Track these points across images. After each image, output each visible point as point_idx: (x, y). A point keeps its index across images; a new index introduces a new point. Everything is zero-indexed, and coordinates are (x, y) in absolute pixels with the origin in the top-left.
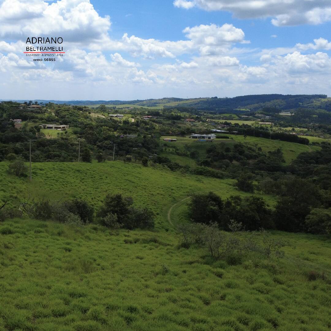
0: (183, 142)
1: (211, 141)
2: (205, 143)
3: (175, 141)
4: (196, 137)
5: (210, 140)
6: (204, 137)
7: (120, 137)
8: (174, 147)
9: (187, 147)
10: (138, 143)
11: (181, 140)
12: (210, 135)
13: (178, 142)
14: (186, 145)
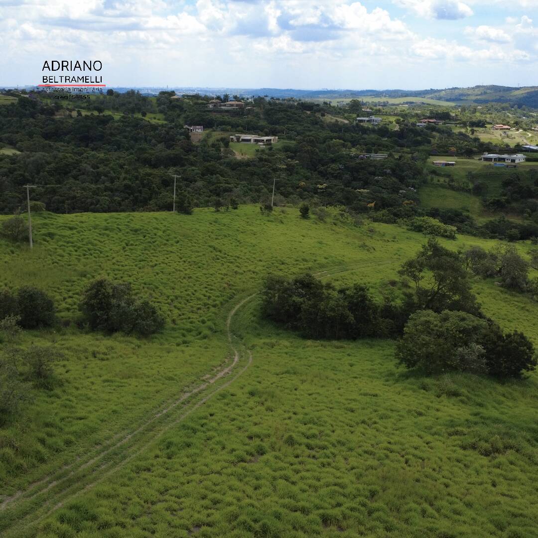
0: (465, 167)
1: (515, 166)
2: (504, 170)
3: (453, 165)
4: (490, 159)
5: (513, 164)
6: (504, 159)
7: (358, 157)
8: (448, 176)
9: (471, 176)
10: (386, 168)
11: (464, 163)
12: (515, 156)
13: (458, 166)
14: (470, 173)
